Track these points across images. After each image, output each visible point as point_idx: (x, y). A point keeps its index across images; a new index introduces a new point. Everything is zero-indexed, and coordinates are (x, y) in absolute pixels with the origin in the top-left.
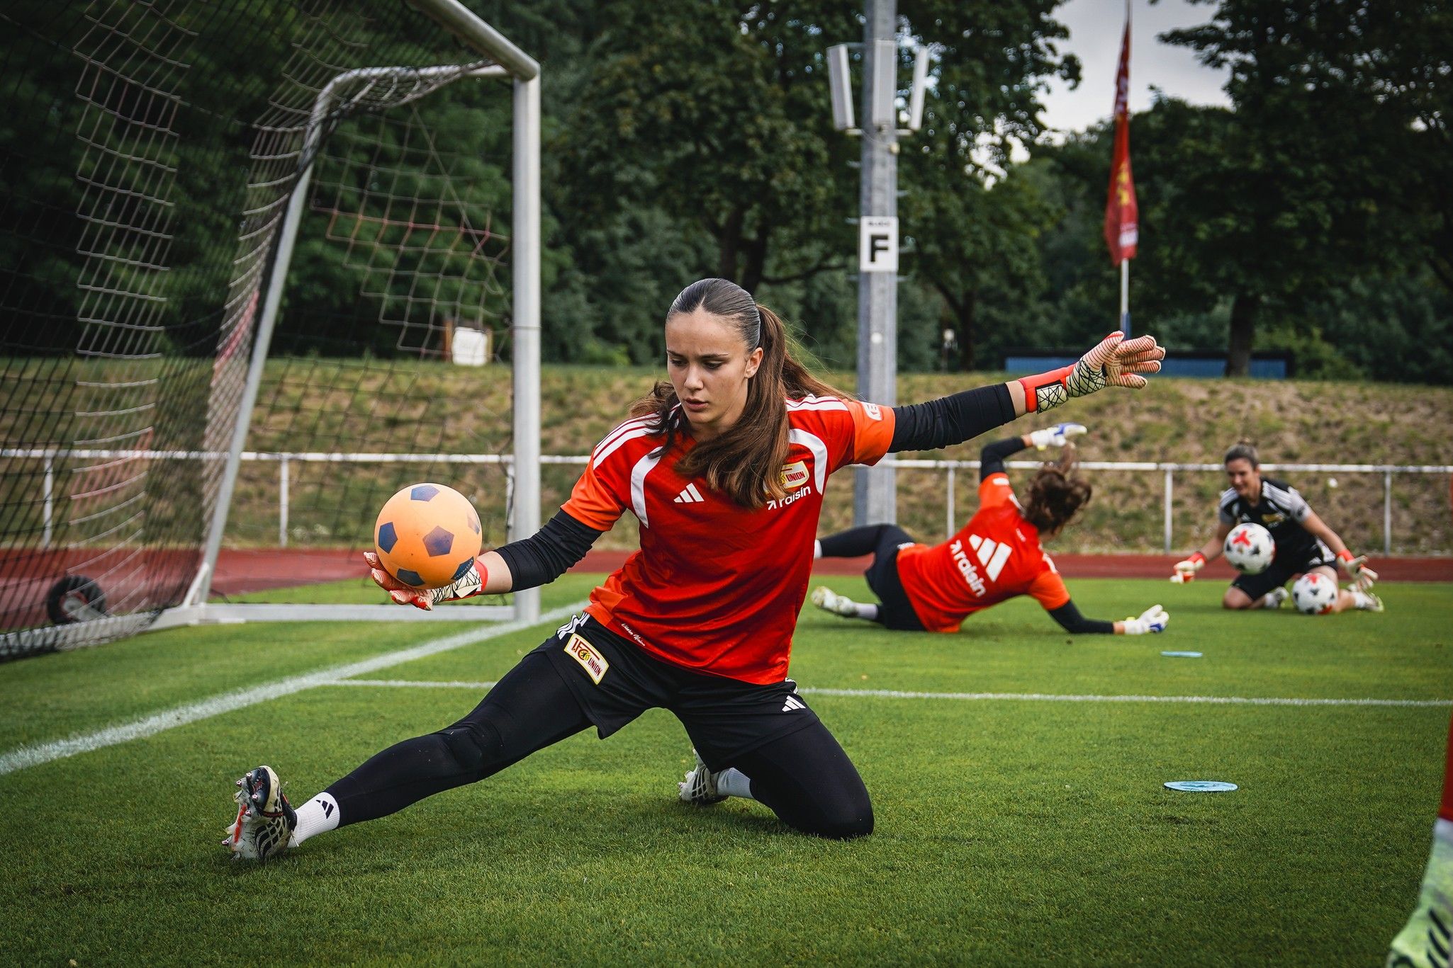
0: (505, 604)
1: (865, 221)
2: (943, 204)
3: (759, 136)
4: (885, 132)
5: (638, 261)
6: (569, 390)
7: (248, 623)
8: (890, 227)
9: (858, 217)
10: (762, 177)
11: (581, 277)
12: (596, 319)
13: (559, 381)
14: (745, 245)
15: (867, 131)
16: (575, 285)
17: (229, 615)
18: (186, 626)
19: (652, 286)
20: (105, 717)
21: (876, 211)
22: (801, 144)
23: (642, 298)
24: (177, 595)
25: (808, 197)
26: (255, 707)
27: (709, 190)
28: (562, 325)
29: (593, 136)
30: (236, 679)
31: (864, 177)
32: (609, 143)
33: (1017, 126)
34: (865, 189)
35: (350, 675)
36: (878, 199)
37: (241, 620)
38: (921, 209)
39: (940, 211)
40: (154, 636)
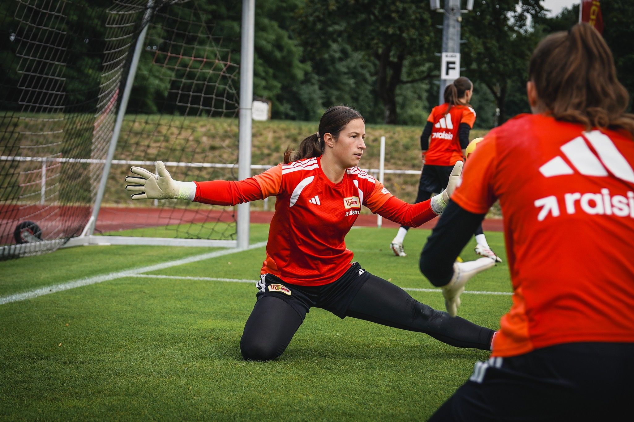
0: (233, 240)
1: (444, 55)
2: (489, 45)
3: (397, 11)
4: (455, 11)
5: (345, 70)
6: (300, 134)
7: (112, 245)
8: (457, 58)
9: (440, 52)
10: (398, 32)
11: (316, 77)
12: (322, 98)
13: (295, 129)
14: (391, 64)
15: (446, 10)
16: (313, 81)
17: (103, 241)
18: (82, 246)
19: (352, 82)
20: (17, 288)
21: (450, 50)
22: (418, 15)
23: (347, 88)
24: (78, 231)
25: (421, 41)
26: (90, 285)
27: (373, 39)
28: (307, 101)
29: (316, 10)
30: (88, 272)
31: (444, 33)
32: (324, 14)
33: (530, 7)
34: (444, 39)
35: (142, 272)
36: (451, 44)
37: (108, 244)
38: (477, 48)
39: (487, 49)
40: (63, 251)
